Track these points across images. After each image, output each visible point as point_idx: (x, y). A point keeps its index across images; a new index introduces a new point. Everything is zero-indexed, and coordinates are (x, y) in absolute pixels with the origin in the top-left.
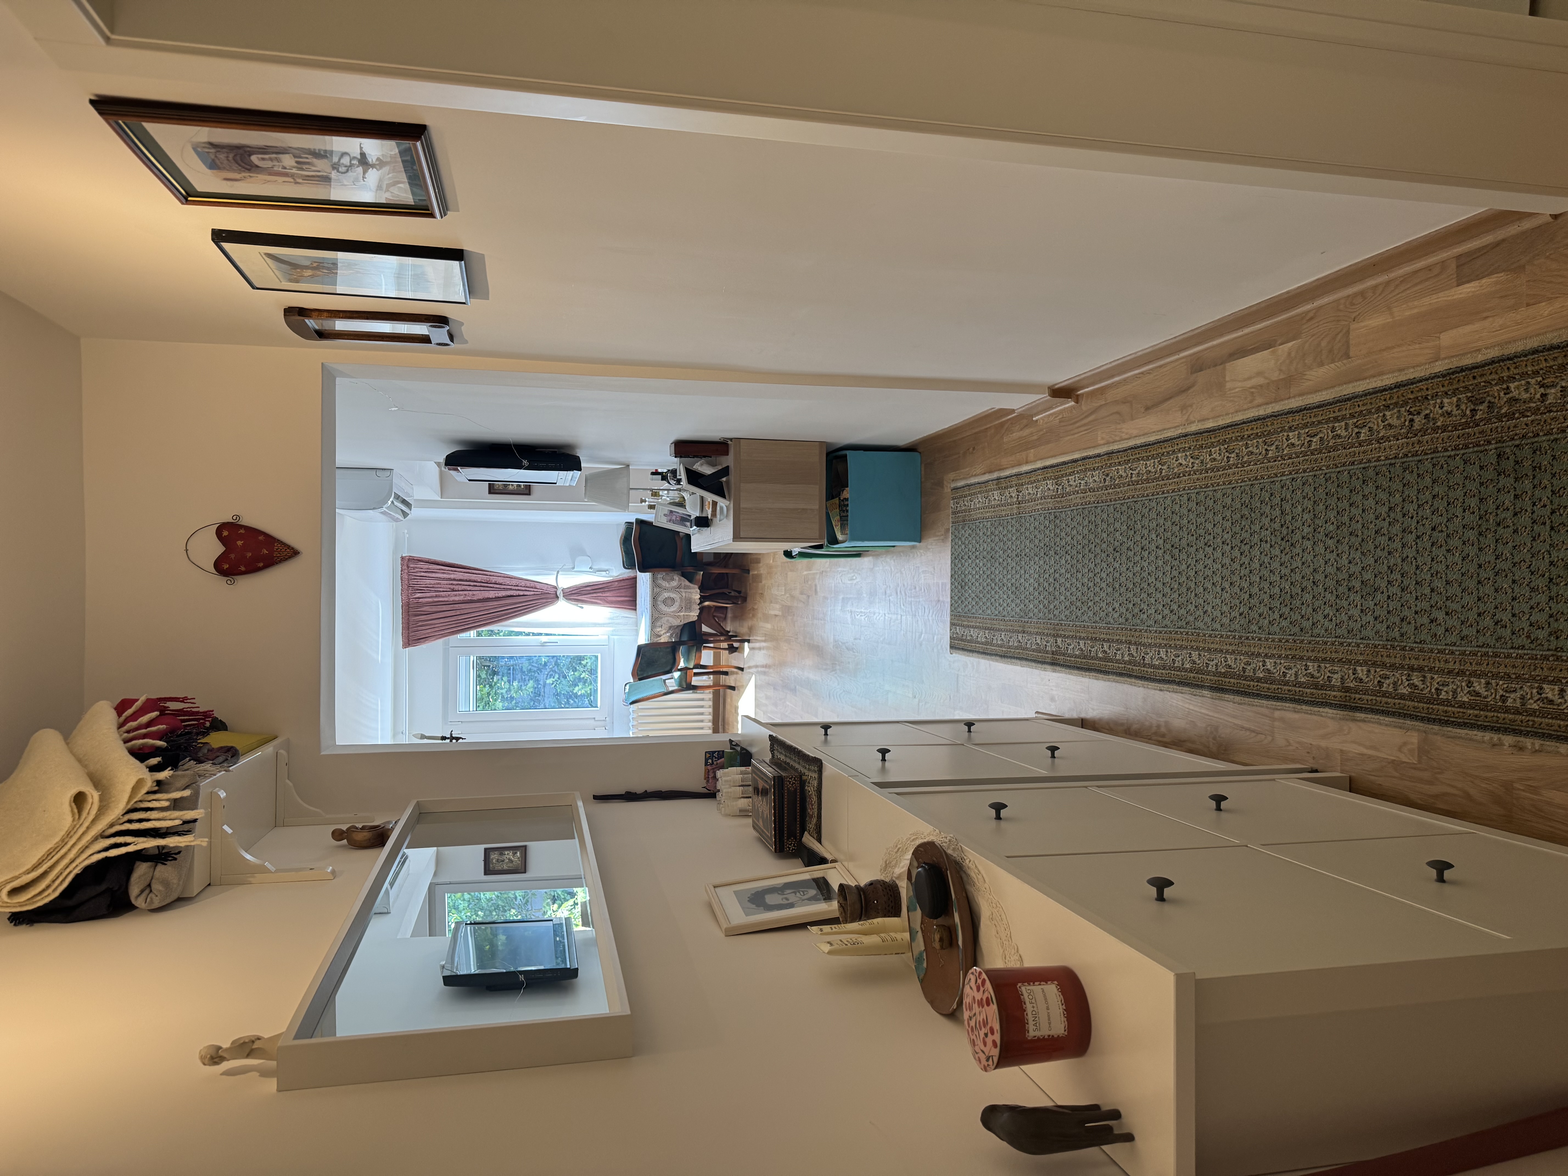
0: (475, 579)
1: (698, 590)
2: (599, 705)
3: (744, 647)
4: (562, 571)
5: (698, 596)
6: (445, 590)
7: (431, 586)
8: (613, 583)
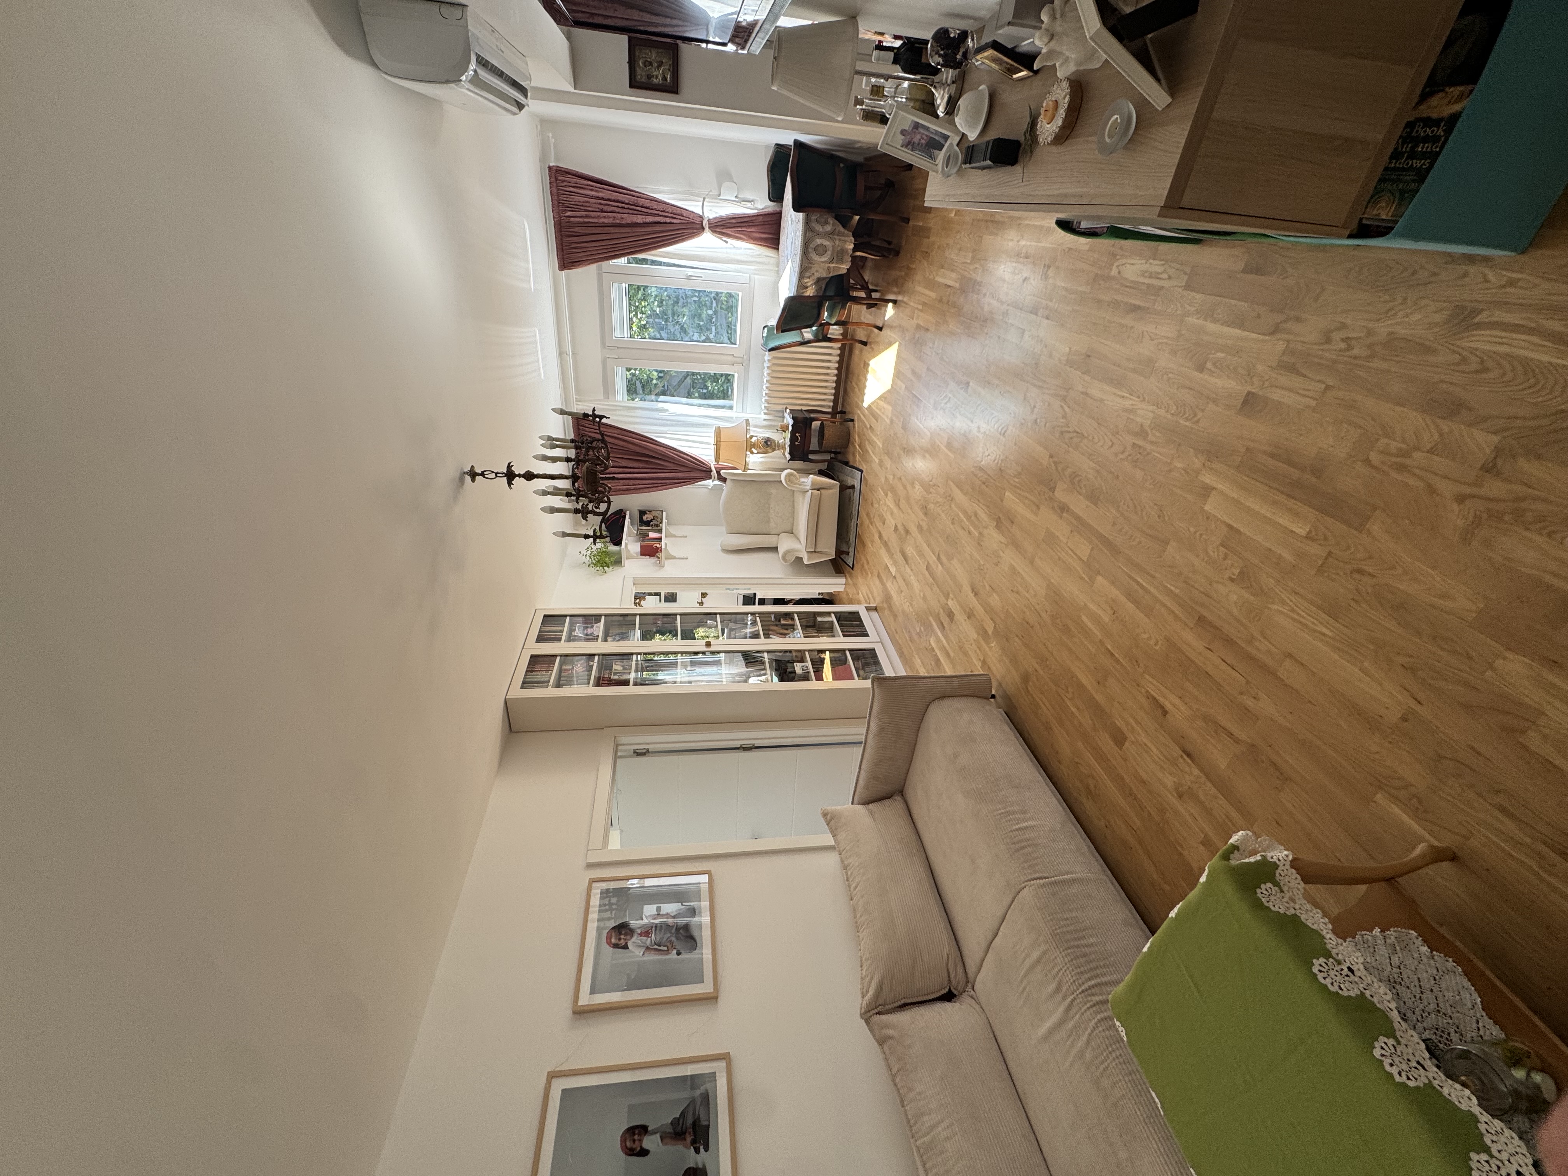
0: (623, 199)
1: (853, 239)
2: (738, 343)
3: (886, 306)
4: (709, 198)
5: (852, 246)
6: (594, 210)
7: (581, 204)
8: (758, 217)
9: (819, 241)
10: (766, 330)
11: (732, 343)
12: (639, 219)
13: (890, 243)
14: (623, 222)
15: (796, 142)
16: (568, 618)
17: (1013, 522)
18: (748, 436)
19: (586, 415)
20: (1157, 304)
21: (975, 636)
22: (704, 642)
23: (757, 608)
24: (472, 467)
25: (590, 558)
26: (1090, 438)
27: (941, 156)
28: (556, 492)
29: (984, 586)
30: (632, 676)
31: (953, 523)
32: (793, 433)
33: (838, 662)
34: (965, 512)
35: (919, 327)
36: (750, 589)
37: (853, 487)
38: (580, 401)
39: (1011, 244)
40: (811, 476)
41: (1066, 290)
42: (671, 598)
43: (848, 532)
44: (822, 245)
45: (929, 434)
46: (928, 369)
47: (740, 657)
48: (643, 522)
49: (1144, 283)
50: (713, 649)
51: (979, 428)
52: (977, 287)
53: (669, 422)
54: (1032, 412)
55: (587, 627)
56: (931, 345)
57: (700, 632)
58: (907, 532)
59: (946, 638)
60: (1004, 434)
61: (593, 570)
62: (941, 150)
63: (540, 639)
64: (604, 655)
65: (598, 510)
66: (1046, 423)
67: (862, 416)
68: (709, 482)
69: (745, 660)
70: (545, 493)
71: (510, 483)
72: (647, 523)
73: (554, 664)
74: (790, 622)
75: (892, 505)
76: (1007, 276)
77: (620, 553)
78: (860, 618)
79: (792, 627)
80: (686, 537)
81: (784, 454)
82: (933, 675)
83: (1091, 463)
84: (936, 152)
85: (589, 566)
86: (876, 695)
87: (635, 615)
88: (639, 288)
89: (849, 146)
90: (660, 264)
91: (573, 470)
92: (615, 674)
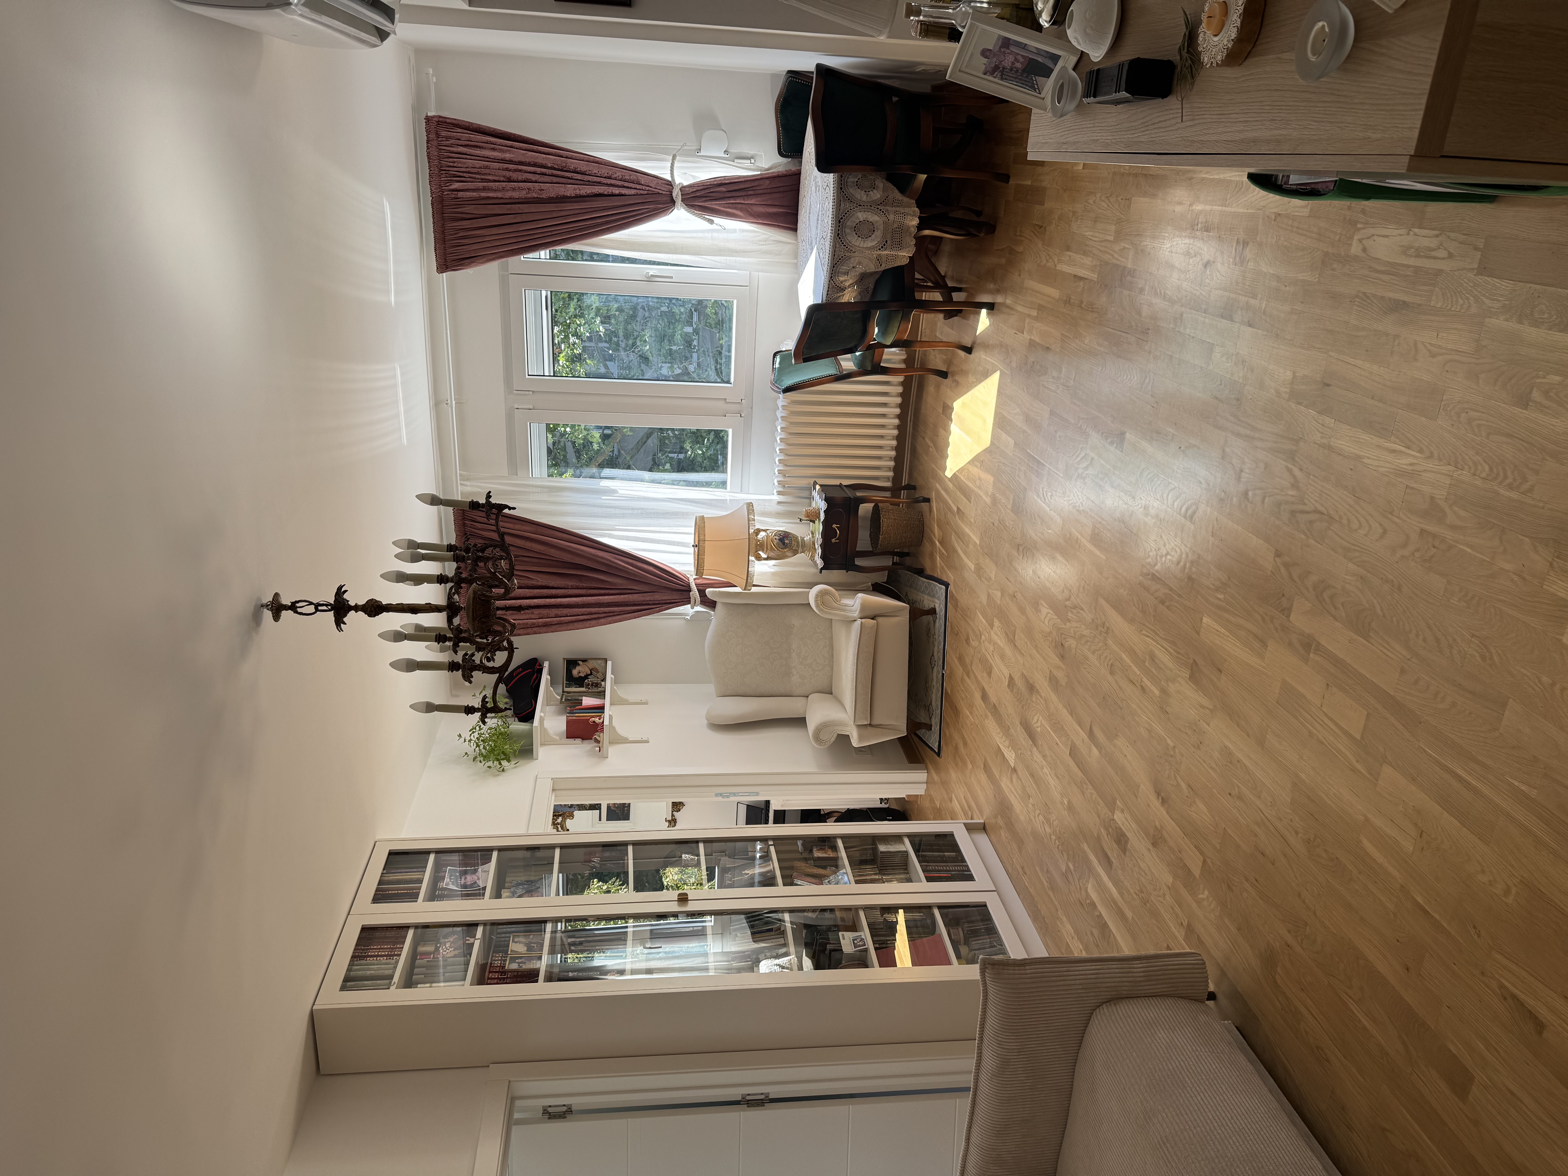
0: (544, 162)
1: (917, 210)
2: (732, 380)
3: (979, 313)
4: (680, 155)
5: (915, 222)
6: (496, 178)
7: (476, 170)
8: (761, 182)
9: (861, 216)
10: (778, 359)
11: (724, 382)
12: (570, 190)
13: (979, 214)
14: (544, 196)
15: (819, 67)
16: (432, 857)
17: (1220, 671)
18: (752, 531)
19: (474, 505)
20: (1434, 298)
21: (1169, 879)
22: (674, 895)
23: (771, 829)
24: (277, 595)
25: (478, 746)
26: (1345, 521)
27: (1049, 85)
28: (419, 634)
29: (1178, 785)
30: (543, 965)
31: (1112, 673)
32: (827, 524)
33: (921, 930)
34: (1132, 653)
35: (1032, 344)
36: (757, 794)
37: (933, 611)
38: (467, 480)
39: (1178, 209)
40: (860, 595)
41: (1278, 278)
42: (619, 812)
43: (927, 689)
44: (866, 222)
45: (1059, 520)
46: (1052, 413)
47: (742, 922)
48: (571, 680)
49: (1408, 266)
50: (691, 907)
51: (1146, 508)
52: (1129, 278)
53: (618, 511)
54: (1239, 478)
55: (465, 873)
56: (1055, 374)
57: (671, 875)
58: (1031, 688)
59: (1117, 883)
60: (1191, 517)
61: (481, 766)
62: (1048, 76)
63: (380, 897)
64: (495, 924)
65: (490, 664)
66: (1264, 497)
67: (943, 492)
68: (687, 610)
69: (751, 927)
70: (398, 637)
71: (339, 622)
72: (580, 681)
73: (403, 943)
74: (830, 854)
75: (1001, 642)
76: (1178, 261)
77: (529, 735)
78: (957, 845)
79: (834, 864)
80: (646, 703)
81: (812, 558)
82: (1096, 955)
83: (1351, 566)
84: (1040, 79)
85: (474, 759)
86: (991, 996)
87: (552, 847)
88: (570, 296)
89: (905, 70)
90: (605, 258)
91: (450, 597)
92: (513, 960)
